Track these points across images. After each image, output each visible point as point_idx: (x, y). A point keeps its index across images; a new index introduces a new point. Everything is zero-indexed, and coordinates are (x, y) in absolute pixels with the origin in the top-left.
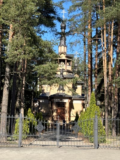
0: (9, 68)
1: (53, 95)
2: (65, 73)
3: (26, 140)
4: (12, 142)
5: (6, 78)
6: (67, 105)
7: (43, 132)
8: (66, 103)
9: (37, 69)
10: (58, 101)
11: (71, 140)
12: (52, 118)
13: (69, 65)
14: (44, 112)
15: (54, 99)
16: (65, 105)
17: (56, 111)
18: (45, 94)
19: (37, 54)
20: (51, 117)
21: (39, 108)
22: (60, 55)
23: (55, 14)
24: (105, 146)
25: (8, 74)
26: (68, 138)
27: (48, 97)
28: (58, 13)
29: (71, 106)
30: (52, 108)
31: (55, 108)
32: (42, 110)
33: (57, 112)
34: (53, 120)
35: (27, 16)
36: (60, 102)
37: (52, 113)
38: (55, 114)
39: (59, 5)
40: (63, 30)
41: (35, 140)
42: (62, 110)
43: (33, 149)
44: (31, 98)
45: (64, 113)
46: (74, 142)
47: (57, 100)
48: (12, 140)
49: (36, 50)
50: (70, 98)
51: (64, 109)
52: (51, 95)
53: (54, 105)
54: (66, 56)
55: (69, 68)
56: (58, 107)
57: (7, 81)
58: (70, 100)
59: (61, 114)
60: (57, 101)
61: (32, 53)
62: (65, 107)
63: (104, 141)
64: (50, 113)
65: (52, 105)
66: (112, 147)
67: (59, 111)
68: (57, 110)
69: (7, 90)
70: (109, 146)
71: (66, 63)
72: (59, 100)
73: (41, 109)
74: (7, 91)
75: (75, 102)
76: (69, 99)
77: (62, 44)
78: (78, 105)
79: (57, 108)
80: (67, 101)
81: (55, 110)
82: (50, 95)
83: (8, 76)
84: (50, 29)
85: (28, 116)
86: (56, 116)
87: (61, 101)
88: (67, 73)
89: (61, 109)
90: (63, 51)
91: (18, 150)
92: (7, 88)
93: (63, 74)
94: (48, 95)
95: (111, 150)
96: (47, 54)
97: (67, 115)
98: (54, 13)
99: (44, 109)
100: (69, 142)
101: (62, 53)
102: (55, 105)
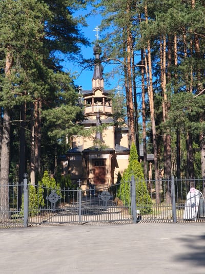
0: (8, 115)
1: (88, 149)
2: (103, 118)
3: (40, 216)
4: (19, 220)
5: (5, 130)
6: (108, 163)
7: (72, 203)
8: (106, 159)
9: (46, 115)
10: (95, 157)
11: (107, 212)
12: (88, 181)
13: (110, 105)
14: (77, 174)
15: (89, 155)
16: (105, 162)
17: (92, 172)
18: (77, 148)
19: (45, 92)
20: (86, 181)
21: (69, 169)
22: (95, 91)
23: (77, 34)
24: (149, 219)
25: (7, 123)
26: (103, 210)
27: (80, 152)
28: (81, 32)
29: (114, 164)
30: (87, 167)
31: (90, 167)
32: (74, 172)
33: (94, 173)
34: (89, 184)
35: (27, 39)
36: (97, 159)
37: (87, 175)
38: (91, 176)
39: (80, 21)
40: (98, 56)
41: (55, 216)
42: (101, 170)
43: (43, 229)
44: (55, 156)
45: (105, 174)
46: (109, 215)
47: (93, 155)
48: (19, 218)
49: (43, 86)
50: (111, 152)
51: (104, 169)
52: (85, 150)
53: (89, 164)
54: (102, 93)
55: (109, 110)
56: (95, 165)
57: (5, 134)
58: (111, 156)
59: (100, 176)
60: (93, 158)
61: (38, 91)
62: (105, 165)
63: (150, 211)
64: (84, 174)
65: (86, 164)
66: (159, 219)
67: (97, 171)
68: (94, 170)
69: (7, 146)
70: (155, 218)
71: (104, 103)
72: (96, 155)
73: (72, 170)
74: (7, 148)
75: (119, 158)
76: (111, 154)
77: (96, 76)
78: (123, 161)
79: (94, 168)
80: (107, 157)
81: (91, 170)
82: (83, 150)
83: (7, 126)
84: (69, 56)
85: (42, 182)
86: (92, 178)
87: (99, 158)
88: (106, 117)
89: (100, 168)
90: (98, 86)
91: (22, 232)
92: (7, 144)
93: (101, 118)
94: (81, 150)
95: (155, 224)
96: (60, 93)
97: (108, 176)
98: (76, 31)
99: (76, 170)
100: (103, 215)
101: (98, 89)
102: (90, 162)
